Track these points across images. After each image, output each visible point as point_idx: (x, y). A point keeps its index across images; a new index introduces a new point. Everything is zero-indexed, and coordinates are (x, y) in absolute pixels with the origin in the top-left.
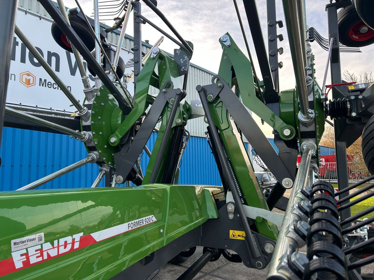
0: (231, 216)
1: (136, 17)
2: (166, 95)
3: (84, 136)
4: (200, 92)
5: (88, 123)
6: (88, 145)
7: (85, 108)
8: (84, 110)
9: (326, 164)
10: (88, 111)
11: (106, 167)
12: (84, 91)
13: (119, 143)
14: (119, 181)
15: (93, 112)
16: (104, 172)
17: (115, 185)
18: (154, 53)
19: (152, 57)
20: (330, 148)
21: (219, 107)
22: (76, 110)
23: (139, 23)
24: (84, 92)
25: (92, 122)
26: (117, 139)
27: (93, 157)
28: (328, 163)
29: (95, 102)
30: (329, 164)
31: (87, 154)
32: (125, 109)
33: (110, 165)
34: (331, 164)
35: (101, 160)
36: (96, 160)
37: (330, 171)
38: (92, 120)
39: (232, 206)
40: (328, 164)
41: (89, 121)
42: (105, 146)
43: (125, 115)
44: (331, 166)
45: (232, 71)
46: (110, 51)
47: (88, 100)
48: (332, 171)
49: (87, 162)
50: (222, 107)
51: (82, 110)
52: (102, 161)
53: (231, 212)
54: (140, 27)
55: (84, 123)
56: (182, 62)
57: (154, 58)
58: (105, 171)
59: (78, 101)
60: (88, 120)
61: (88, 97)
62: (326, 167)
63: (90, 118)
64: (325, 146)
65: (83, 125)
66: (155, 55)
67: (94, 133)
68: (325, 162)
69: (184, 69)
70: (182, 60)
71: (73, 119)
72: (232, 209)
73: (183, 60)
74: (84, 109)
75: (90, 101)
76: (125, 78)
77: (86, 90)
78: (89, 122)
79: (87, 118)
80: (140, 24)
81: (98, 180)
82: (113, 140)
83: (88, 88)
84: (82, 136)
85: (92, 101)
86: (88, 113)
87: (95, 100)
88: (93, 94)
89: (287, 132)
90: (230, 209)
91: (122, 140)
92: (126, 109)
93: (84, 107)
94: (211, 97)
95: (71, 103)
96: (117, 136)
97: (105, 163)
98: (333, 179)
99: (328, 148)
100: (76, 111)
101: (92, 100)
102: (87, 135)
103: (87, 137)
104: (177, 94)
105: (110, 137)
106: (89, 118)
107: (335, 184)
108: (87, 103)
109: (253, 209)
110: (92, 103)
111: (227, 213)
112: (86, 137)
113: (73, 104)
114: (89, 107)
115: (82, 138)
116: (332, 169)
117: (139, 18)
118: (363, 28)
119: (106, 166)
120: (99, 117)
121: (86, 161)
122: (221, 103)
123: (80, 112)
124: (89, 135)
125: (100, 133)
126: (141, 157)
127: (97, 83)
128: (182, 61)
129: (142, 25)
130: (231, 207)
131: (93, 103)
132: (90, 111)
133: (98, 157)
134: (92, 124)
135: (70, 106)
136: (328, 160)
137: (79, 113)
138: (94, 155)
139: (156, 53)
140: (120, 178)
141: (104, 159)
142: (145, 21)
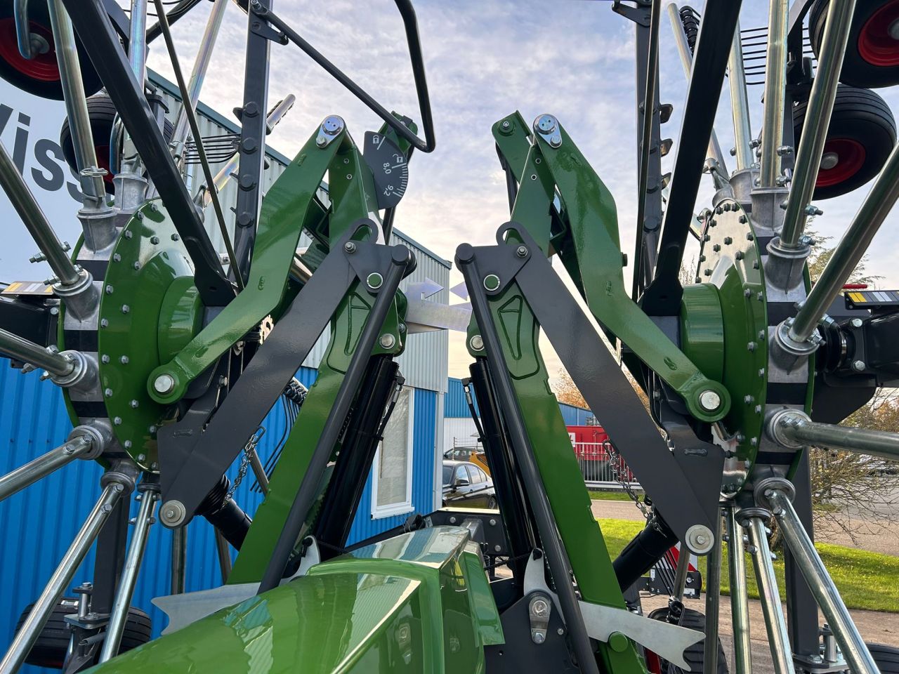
0: (539, 635)
1: (257, 20)
2: (352, 259)
3: (70, 367)
4: (469, 263)
5: (90, 323)
6: (75, 397)
7: (85, 273)
8: (81, 279)
9: (578, 445)
10: (92, 284)
11: (128, 471)
12: (80, 214)
13: (182, 395)
14: (174, 516)
15: (109, 288)
16: (121, 487)
17: (147, 528)
18: (326, 132)
19: (321, 143)
20: (580, 409)
21: (512, 311)
22: (52, 275)
23: (266, 39)
24: (80, 219)
25: (104, 322)
26: (178, 383)
27: (93, 439)
28: (583, 443)
29: (118, 257)
30: (585, 445)
31: (69, 430)
32: (212, 288)
33: (142, 462)
34: (589, 445)
35: (116, 448)
36: (102, 450)
37: (586, 461)
38: (102, 316)
39: (542, 604)
40: (582, 445)
41: (93, 316)
42: (134, 403)
43: (206, 306)
44: (589, 450)
45: (551, 217)
46: (155, 104)
47: (91, 247)
48: (589, 461)
49: (72, 457)
50: (520, 312)
51: (74, 280)
52: (119, 450)
53: (539, 622)
54: (268, 51)
55: (72, 323)
56: (388, 172)
57: (324, 147)
58: (124, 484)
59: (64, 247)
60: (89, 315)
61: (95, 237)
62: (578, 452)
63: (98, 309)
64: (568, 403)
65: (65, 329)
66: (330, 139)
67: (105, 358)
68: (576, 441)
69: (391, 192)
70: (387, 165)
71: (11, 301)
72: (543, 613)
73: (391, 166)
74: (82, 274)
75: (101, 251)
76: (202, 191)
77: (90, 214)
78: (90, 319)
79: (87, 306)
80: (269, 40)
81: (101, 513)
82: (164, 383)
83: (98, 207)
84: (62, 369)
85: (108, 251)
86: (94, 291)
87: (117, 250)
88: (113, 229)
89: (710, 401)
90: (537, 612)
91: (193, 384)
92: (214, 289)
93: (81, 270)
94: (496, 282)
95: (37, 251)
96: (181, 373)
97: (127, 457)
98: (590, 480)
99: (576, 408)
100: (51, 278)
101: (108, 247)
102: (83, 362)
103: (81, 370)
104: (394, 261)
105: (153, 373)
106: (95, 307)
107: (595, 492)
108: (86, 254)
109: (600, 612)
110: (108, 258)
111: (528, 624)
112: (78, 371)
113: (43, 255)
114: (96, 268)
115: (60, 372)
116: (589, 456)
117: (266, 23)
118: (830, 157)
119: (126, 466)
120: (125, 308)
121: (68, 454)
122: (517, 300)
123: (64, 285)
124: (91, 365)
125: (124, 358)
126: (255, 443)
127: (125, 197)
128: (387, 168)
129: (273, 46)
130: (540, 606)
131: (112, 258)
132: (99, 285)
133: (109, 438)
134: (102, 327)
135: (33, 261)
136: (581, 437)
137: (60, 287)
138: (96, 431)
139: (334, 133)
140: (175, 510)
141: (127, 444)
142: (286, 36)
